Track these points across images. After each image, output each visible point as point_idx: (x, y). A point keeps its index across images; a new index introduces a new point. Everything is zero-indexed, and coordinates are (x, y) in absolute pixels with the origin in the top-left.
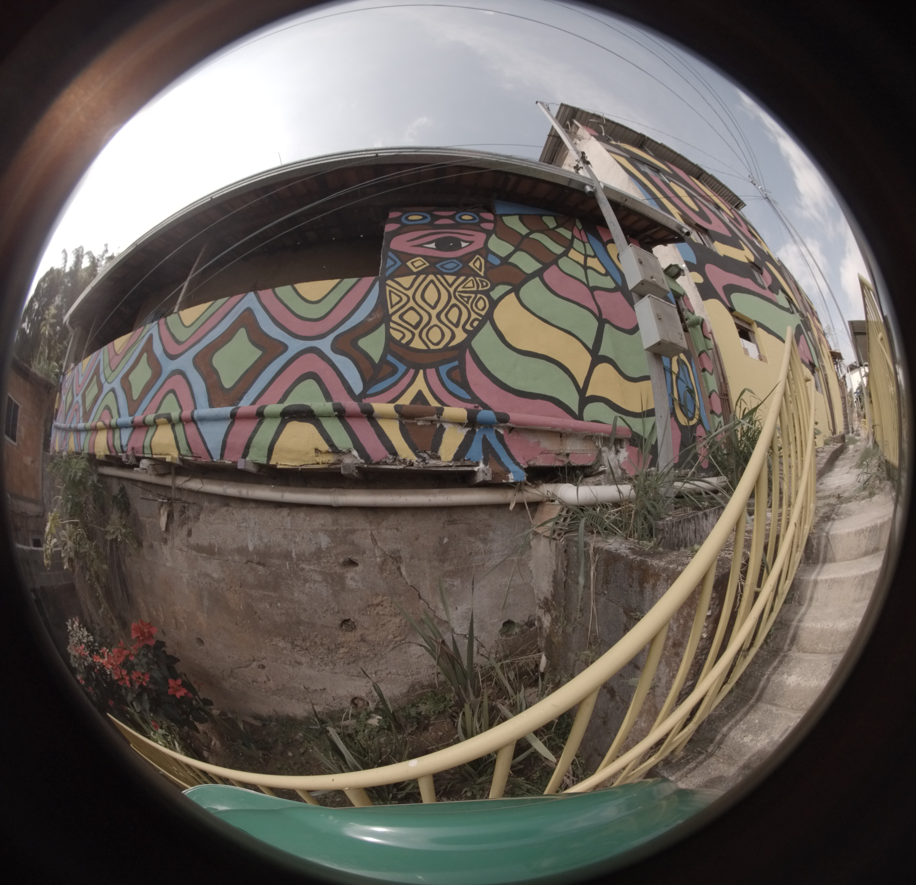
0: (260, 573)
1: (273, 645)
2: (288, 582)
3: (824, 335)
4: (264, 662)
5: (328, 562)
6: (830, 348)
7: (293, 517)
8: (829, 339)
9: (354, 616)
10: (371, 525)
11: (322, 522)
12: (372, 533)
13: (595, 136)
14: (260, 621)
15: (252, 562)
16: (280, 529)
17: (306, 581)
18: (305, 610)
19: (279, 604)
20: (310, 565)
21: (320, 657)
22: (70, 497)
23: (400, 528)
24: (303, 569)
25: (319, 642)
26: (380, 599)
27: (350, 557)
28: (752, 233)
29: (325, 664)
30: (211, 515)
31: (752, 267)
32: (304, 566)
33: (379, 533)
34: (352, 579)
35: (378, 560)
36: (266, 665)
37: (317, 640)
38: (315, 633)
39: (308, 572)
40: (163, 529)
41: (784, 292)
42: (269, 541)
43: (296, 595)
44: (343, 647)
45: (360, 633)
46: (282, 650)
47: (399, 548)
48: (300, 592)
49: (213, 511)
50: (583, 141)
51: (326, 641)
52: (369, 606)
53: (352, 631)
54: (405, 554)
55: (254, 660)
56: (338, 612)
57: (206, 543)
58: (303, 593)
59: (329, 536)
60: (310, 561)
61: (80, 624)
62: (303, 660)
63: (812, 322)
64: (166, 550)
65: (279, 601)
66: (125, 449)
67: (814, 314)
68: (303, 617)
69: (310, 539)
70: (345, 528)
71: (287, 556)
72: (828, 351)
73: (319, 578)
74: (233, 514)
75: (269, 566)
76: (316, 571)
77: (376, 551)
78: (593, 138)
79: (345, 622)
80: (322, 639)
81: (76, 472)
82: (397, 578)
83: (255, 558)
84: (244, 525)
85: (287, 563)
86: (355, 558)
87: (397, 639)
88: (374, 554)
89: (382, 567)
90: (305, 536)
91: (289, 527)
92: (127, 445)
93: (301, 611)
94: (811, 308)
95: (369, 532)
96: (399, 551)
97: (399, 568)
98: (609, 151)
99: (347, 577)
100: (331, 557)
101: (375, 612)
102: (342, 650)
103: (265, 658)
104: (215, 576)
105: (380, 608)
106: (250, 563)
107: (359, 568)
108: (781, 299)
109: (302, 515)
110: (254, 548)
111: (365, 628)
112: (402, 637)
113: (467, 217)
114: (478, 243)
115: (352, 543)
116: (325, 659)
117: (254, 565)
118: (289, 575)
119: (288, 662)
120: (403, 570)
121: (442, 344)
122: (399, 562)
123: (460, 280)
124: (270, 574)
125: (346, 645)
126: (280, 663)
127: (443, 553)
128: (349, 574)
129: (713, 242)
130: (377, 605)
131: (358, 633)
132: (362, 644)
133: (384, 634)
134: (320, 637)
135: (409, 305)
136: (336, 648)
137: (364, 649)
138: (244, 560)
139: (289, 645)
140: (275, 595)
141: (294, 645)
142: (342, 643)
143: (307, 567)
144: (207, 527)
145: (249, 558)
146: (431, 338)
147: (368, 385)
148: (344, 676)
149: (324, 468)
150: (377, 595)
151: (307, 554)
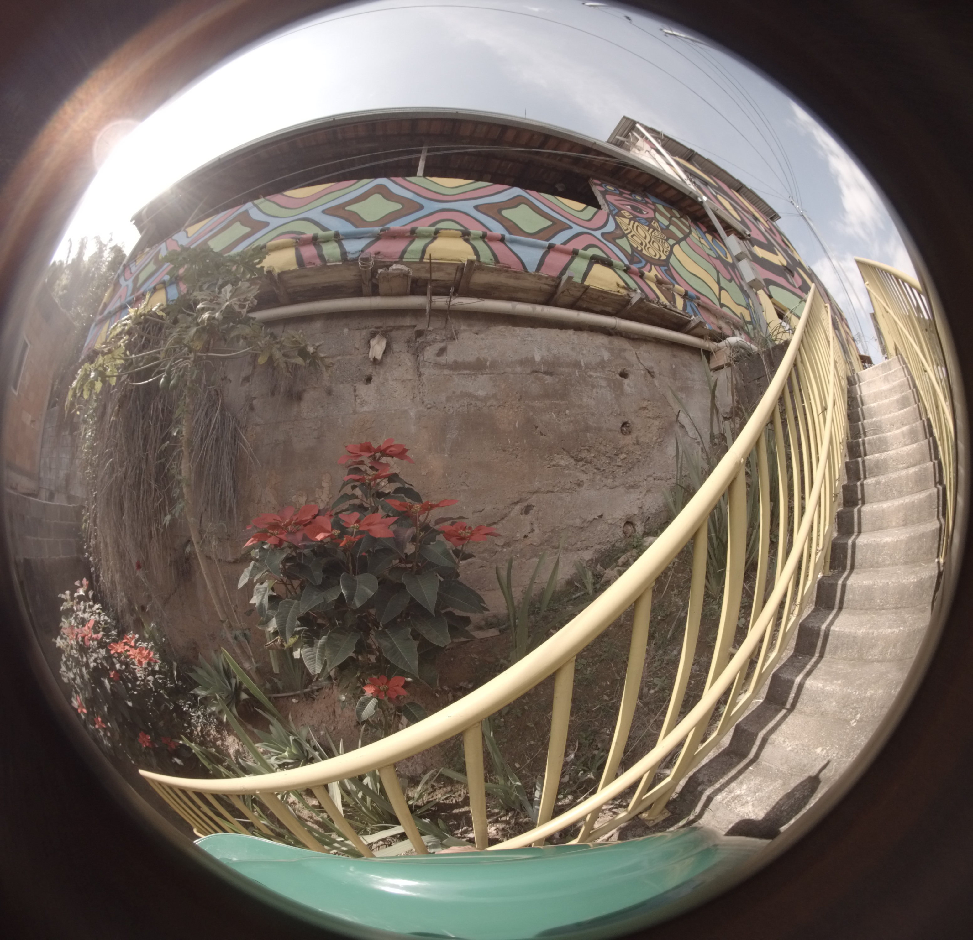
0: (546, 382)
2: (577, 388)
5: (610, 371)
7: (578, 336)
9: (632, 419)
10: (634, 348)
11: (602, 341)
12: (636, 353)
14: (542, 437)
15: (538, 371)
16: (567, 343)
17: (593, 386)
18: (593, 415)
19: (567, 412)
20: (596, 372)
24: (591, 376)
25: (603, 449)
26: (645, 403)
27: (624, 368)
32: (591, 373)
33: (640, 354)
35: (642, 372)
37: (602, 446)
38: (601, 439)
39: (596, 378)
42: (557, 353)
43: (585, 400)
44: (622, 452)
46: (564, 468)
47: (652, 366)
48: (588, 396)
51: (609, 446)
52: (639, 409)
53: (629, 433)
54: (656, 371)
56: (620, 415)
57: (470, 359)
58: (591, 398)
59: (609, 352)
60: (596, 369)
65: (568, 409)
68: (590, 422)
69: (595, 352)
70: (618, 348)
71: (577, 365)
73: (604, 383)
74: (514, 331)
75: (558, 375)
76: (602, 378)
77: (640, 366)
79: (624, 424)
80: (605, 446)
83: (543, 368)
84: (530, 338)
85: (577, 371)
86: (628, 369)
90: (591, 349)
91: (576, 342)
93: (589, 416)
95: (634, 352)
96: (652, 368)
99: (624, 384)
100: (613, 367)
101: (643, 415)
105: (647, 411)
106: (535, 374)
109: (585, 335)
110: (543, 358)
111: (638, 430)
112: (662, 439)
113: (638, 198)
114: (651, 214)
115: (625, 358)
116: (607, 471)
117: (540, 375)
118: (578, 382)
119: (568, 486)
120: (656, 382)
121: (657, 257)
122: (653, 376)
123: (651, 230)
124: (558, 382)
125: (625, 449)
126: (557, 491)
127: (674, 374)
128: (626, 381)
129: (753, 246)
130: (645, 408)
131: (634, 435)
132: (636, 446)
133: (651, 435)
134: (604, 442)
135: (633, 233)
136: (616, 455)
137: (639, 453)
138: (529, 371)
139: (572, 460)
140: (564, 402)
141: (578, 460)
142: (623, 447)
143: (594, 374)
144: (475, 342)
145: (534, 368)
146: (651, 252)
147: (631, 262)
148: (622, 490)
149: (622, 296)
150: (644, 399)
151: (593, 364)
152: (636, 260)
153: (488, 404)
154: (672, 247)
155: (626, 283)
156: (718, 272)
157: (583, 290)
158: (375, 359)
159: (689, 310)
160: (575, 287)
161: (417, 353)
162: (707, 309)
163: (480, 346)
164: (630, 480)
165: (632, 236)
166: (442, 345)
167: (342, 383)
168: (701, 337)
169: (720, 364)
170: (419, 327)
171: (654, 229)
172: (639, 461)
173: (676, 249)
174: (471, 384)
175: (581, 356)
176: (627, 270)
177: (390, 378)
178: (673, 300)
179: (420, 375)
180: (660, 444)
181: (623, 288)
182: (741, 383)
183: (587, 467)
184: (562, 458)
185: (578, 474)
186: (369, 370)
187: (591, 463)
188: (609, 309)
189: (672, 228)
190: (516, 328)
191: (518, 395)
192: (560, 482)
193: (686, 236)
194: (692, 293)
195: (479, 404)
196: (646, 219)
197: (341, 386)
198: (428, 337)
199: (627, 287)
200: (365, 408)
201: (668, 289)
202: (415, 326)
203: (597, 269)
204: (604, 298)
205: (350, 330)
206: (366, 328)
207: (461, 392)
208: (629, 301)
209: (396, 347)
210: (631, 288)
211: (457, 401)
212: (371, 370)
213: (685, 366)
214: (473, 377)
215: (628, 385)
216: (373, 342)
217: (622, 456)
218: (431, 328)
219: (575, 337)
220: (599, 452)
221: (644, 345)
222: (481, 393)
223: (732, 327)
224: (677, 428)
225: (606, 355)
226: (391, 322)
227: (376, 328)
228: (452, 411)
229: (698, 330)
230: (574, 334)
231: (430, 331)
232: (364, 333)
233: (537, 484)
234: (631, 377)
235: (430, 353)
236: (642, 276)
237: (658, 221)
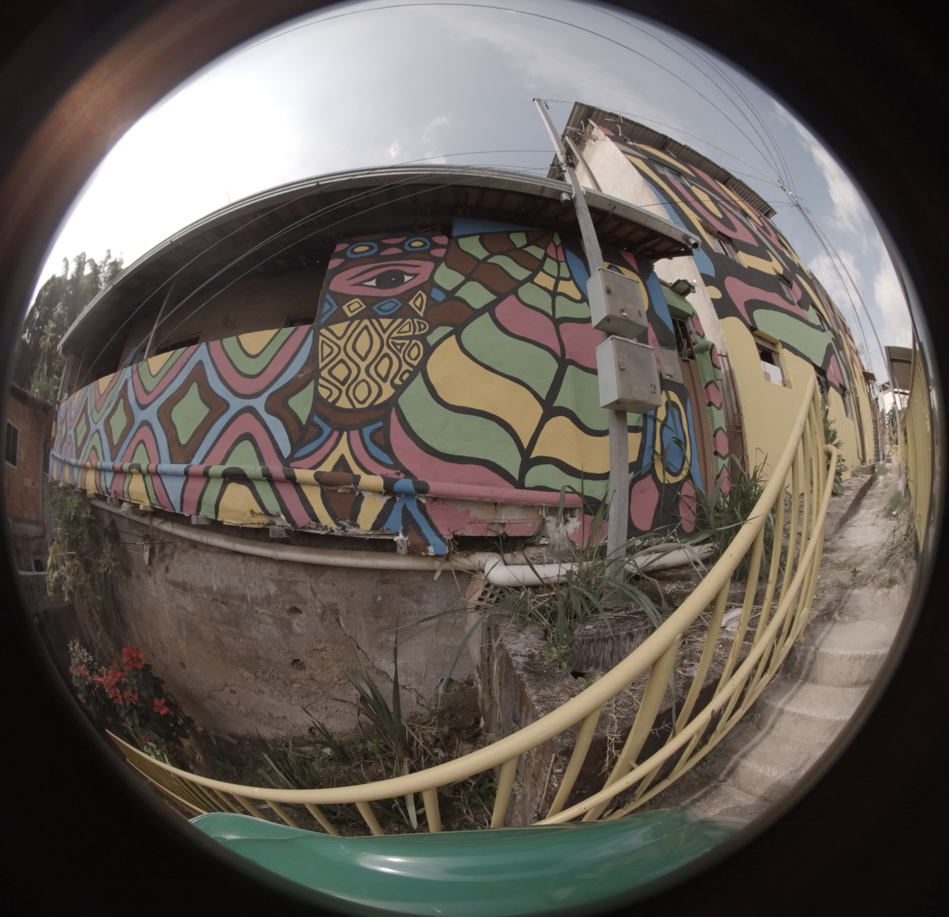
0: (223, 611)
1: (240, 674)
2: (247, 621)
3: (857, 353)
4: (234, 688)
5: (276, 607)
6: (863, 368)
7: (246, 564)
8: (862, 358)
9: (303, 658)
10: (311, 578)
11: (270, 571)
12: (311, 586)
13: (610, 137)
14: (228, 653)
15: (216, 600)
16: (236, 574)
17: (260, 622)
18: (261, 647)
19: (241, 640)
20: (262, 608)
21: (278, 689)
22: (67, 534)
23: (336, 583)
24: (257, 612)
25: (276, 676)
26: (323, 645)
27: (294, 605)
28: (782, 242)
29: (283, 695)
30: (183, 554)
31: (780, 280)
32: (257, 608)
33: (318, 586)
34: (298, 625)
35: (319, 610)
36: (236, 691)
37: (274, 674)
38: (272, 668)
39: (261, 614)
40: (147, 563)
41: (815, 307)
42: (229, 584)
43: (253, 633)
44: (296, 683)
45: (309, 673)
46: (247, 679)
47: (336, 602)
48: (256, 631)
49: (184, 551)
50: (597, 142)
51: (281, 676)
52: (314, 650)
53: (302, 670)
54: (342, 608)
55: (226, 685)
56: (289, 652)
57: (180, 580)
58: (259, 632)
59: (276, 585)
60: (262, 605)
61: (80, 646)
62: (265, 690)
63: (843, 338)
64: (150, 580)
65: (240, 637)
66: (110, 491)
67: (846, 331)
68: (261, 653)
69: (261, 586)
70: (289, 579)
71: (243, 598)
72: (861, 371)
73: (270, 621)
74: (199, 556)
75: (230, 606)
76: (267, 615)
77: (316, 602)
78: (608, 139)
79: (295, 661)
80: (278, 673)
81: (70, 512)
82: (336, 628)
83: (219, 597)
84: (208, 567)
85: (244, 605)
86: (299, 606)
87: (342, 682)
88: (315, 605)
89: (322, 617)
90: (257, 582)
91: (244, 573)
92: (111, 488)
93: (259, 648)
94: (844, 325)
95: (309, 585)
96: (336, 604)
97: (338, 620)
98: (624, 152)
99: (293, 623)
100: (279, 603)
101: (320, 656)
102: (296, 685)
103: (234, 685)
104: (189, 609)
105: (323, 653)
106: (215, 602)
107: (303, 616)
108: (811, 315)
109: (253, 563)
110: (218, 589)
111: (312, 669)
112: (346, 681)
113: (417, 243)
115: (296, 593)
117: (219, 604)
118: (246, 616)
119: (253, 690)
120: (342, 622)
122: (337, 614)
123: (397, 323)
124: (232, 613)
125: (298, 681)
126: (247, 690)
127: (377, 610)
128: (296, 620)
130: (321, 650)
131: (307, 672)
132: (311, 682)
133: (329, 676)
135: (338, 358)
136: (290, 682)
137: (314, 687)
138: (211, 598)
139: (252, 675)
140: (237, 631)
141: (256, 677)
142: (295, 680)
143: (261, 611)
144: (180, 566)
145: (214, 598)
147: (295, 449)
150: (320, 641)
151: (259, 598)
152: (310, 435)
153: (194, 618)
159: (394, 521)
163: (183, 569)
165: (333, 368)
166: (167, 562)
172: (317, 694)
175: (248, 589)
178: (350, 514)
180: (343, 685)
183: (264, 683)
185: (258, 685)
191: (208, 617)
192: (247, 686)
195: (190, 616)
198: (165, 550)
201: (351, 489)
203: (233, 490)
207: (181, 605)
210: (271, 514)
211: (181, 611)
213: (407, 594)
214: (184, 595)
219: (243, 566)
220: (273, 676)
221: (329, 572)
224: (371, 673)
225: (273, 589)
228: (180, 616)
230: (242, 562)
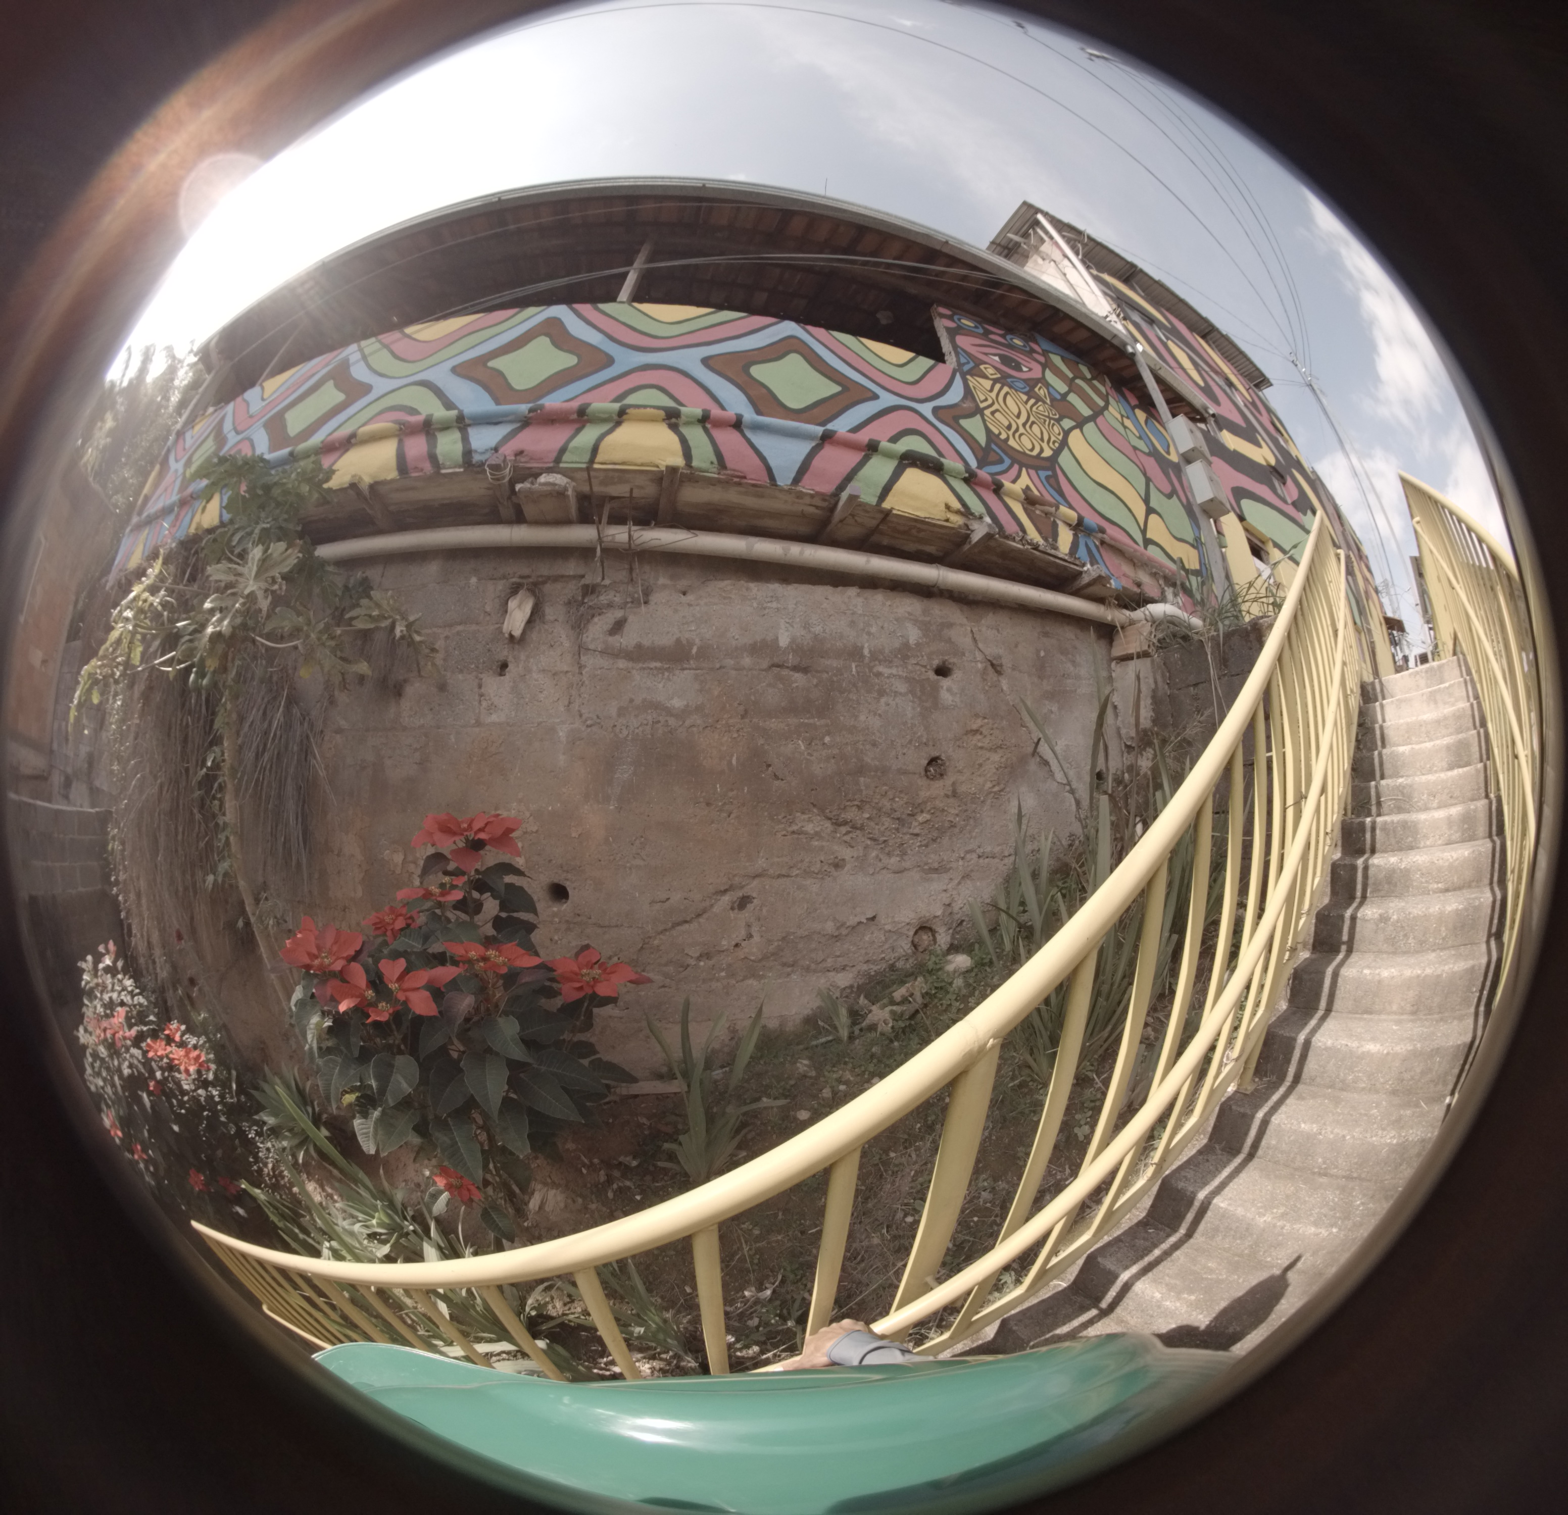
0: (794, 685)
2: (851, 696)
5: (917, 664)
7: (867, 598)
9: (948, 752)
10: (970, 620)
11: (909, 609)
12: (971, 631)
16: (843, 614)
17: (882, 693)
18: (874, 744)
19: (827, 739)
20: (890, 667)
24: (879, 675)
25: (888, 805)
26: (979, 722)
27: (944, 658)
29: (888, 854)
32: (881, 669)
37: (885, 800)
38: (884, 787)
39: (888, 677)
42: (824, 631)
43: (862, 718)
45: (952, 780)
48: (870, 711)
51: (899, 801)
52: (965, 733)
53: (940, 777)
55: (727, 890)
58: (875, 714)
59: (919, 628)
60: (891, 662)
65: (828, 733)
68: (868, 758)
69: (893, 631)
70: (940, 621)
71: (855, 653)
73: (902, 687)
74: (748, 590)
75: (817, 671)
76: (900, 677)
77: (977, 654)
79: (932, 762)
80: (893, 799)
83: (791, 659)
84: (772, 605)
85: (853, 665)
86: (951, 662)
88: (975, 658)
89: (983, 677)
90: (886, 625)
91: (860, 612)
93: (868, 747)
95: (969, 629)
96: (1000, 657)
99: (942, 689)
100: (924, 657)
101: (971, 743)
105: (979, 736)
106: (776, 670)
107: (956, 678)
109: (879, 597)
110: (793, 640)
111: (958, 772)
112: (1002, 786)
113: (1018, 342)
114: (1037, 372)
115: (949, 641)
116: (891, 843)
117: (785, 672)
118: (854, 685)
119: (816, 868)
120: (1004, 684)
121: (1035, 453)
122: (999, 673)
123: (1032, 401)
124: (816, 686)
125: (929, 806)
126: (797, 875)
127: (1041, 668)
128: (945, 683)
129: (1221, 430)
130: (976, 732)
131: (948, 781)
132: (951, 800)
133: (981, 780)
134: (890, 794)
135: (996, 407)
136: (912, 815)
137: (953, 811)
138: (765, 664)
139: (828, 824)
140: (823, 722)
141: (838, 824)
142: (925, 803)
143: (887, 671)
144: (676, 611)
145: (776, 660)
146: (1024, 444)
147: (982, 464)
148: (916, 875)
149: (952, 528)
150: (977, 716)
151: (887, 651)
152: (992, 457)
153: (688, 722)
154: (1067, 433)
155: (964, 504)
156: (1148, 480)
157: (880, 516)
158: (511, 637)
159: (1082, 552)
160: (867, 512)
161: (579, 626)
162: (1117, 550)
163: (684, 617)
164: (933, 860)
165: (993, 413)
166: (619, 614)
167: (461, 671)
168: (1100, 600)
169: (1130, 651)
170: (587, 580)
171: (1038, 399)
172: (954, 826)
173: (1075, 436)
174: (661, 685)
175: (865, 637)
176: (970, 479)
177: (535, 668)
178: (1052, 535)
179: (581, 667)
180: (997, 795)
181: (958, 512)
182: (1164, 688)
183: (853, 835)
184: (810, 820)
185: (836, 847)
186: (503, 652)
187: (862, 828)
188: (930, 549)
189: (1073, 398)
190: (752, 585)
191: (742, 708)
192: (802, 861)
193: (1098, 413)
194: (1091, 520)
195: (672, 722)
196: (1026, 381)
197: (460, 677)
198: (602, 598)
199: (966, 512)
200: (494, 718)
201: (1047, 514)
202: (583, 576)
203: (913, 478)
204: (920, 530)
205: (479, 579)
206: (504, 577)
207: (644, 700)
208: (967, 537)
209: (550, 612)
210: (972, 514)
211: (636, 716)
212: (505, 653)
213: (1064, 652)
214: (666, 674)
215: (949, 690)
216: (512, 604)
217: (922, 818)
218: (607, 582)
219: (860, 600)
220: (880, 810)
221: (991, 615)
222: (677, 703)
223: (1161, 582)
224: (1033, 765)
225: (913, 635)
226: (544, 569)
227: (521, 577)
228: (625, 732)
229: (1096, 590)
230: (858, 595)
231: (605, 586)
232: (501, 585)
233: (761, 863)
234: (957, 675)
235: (597, 629)
236: (998, 489)
237: (1047, 385)
